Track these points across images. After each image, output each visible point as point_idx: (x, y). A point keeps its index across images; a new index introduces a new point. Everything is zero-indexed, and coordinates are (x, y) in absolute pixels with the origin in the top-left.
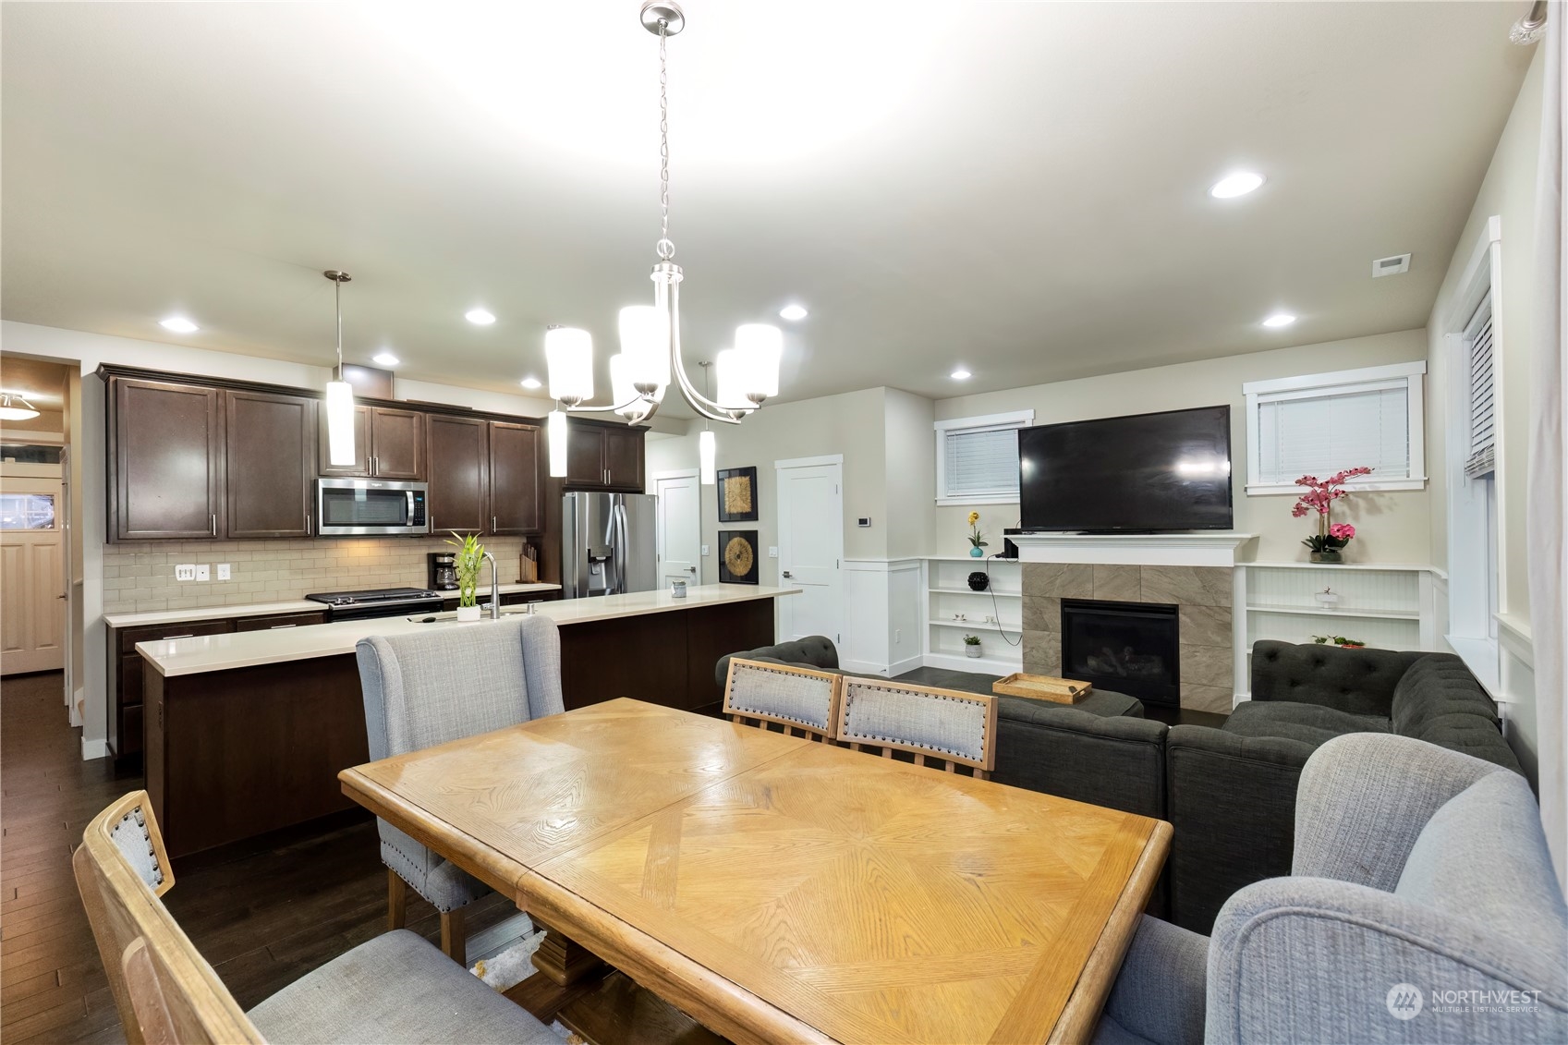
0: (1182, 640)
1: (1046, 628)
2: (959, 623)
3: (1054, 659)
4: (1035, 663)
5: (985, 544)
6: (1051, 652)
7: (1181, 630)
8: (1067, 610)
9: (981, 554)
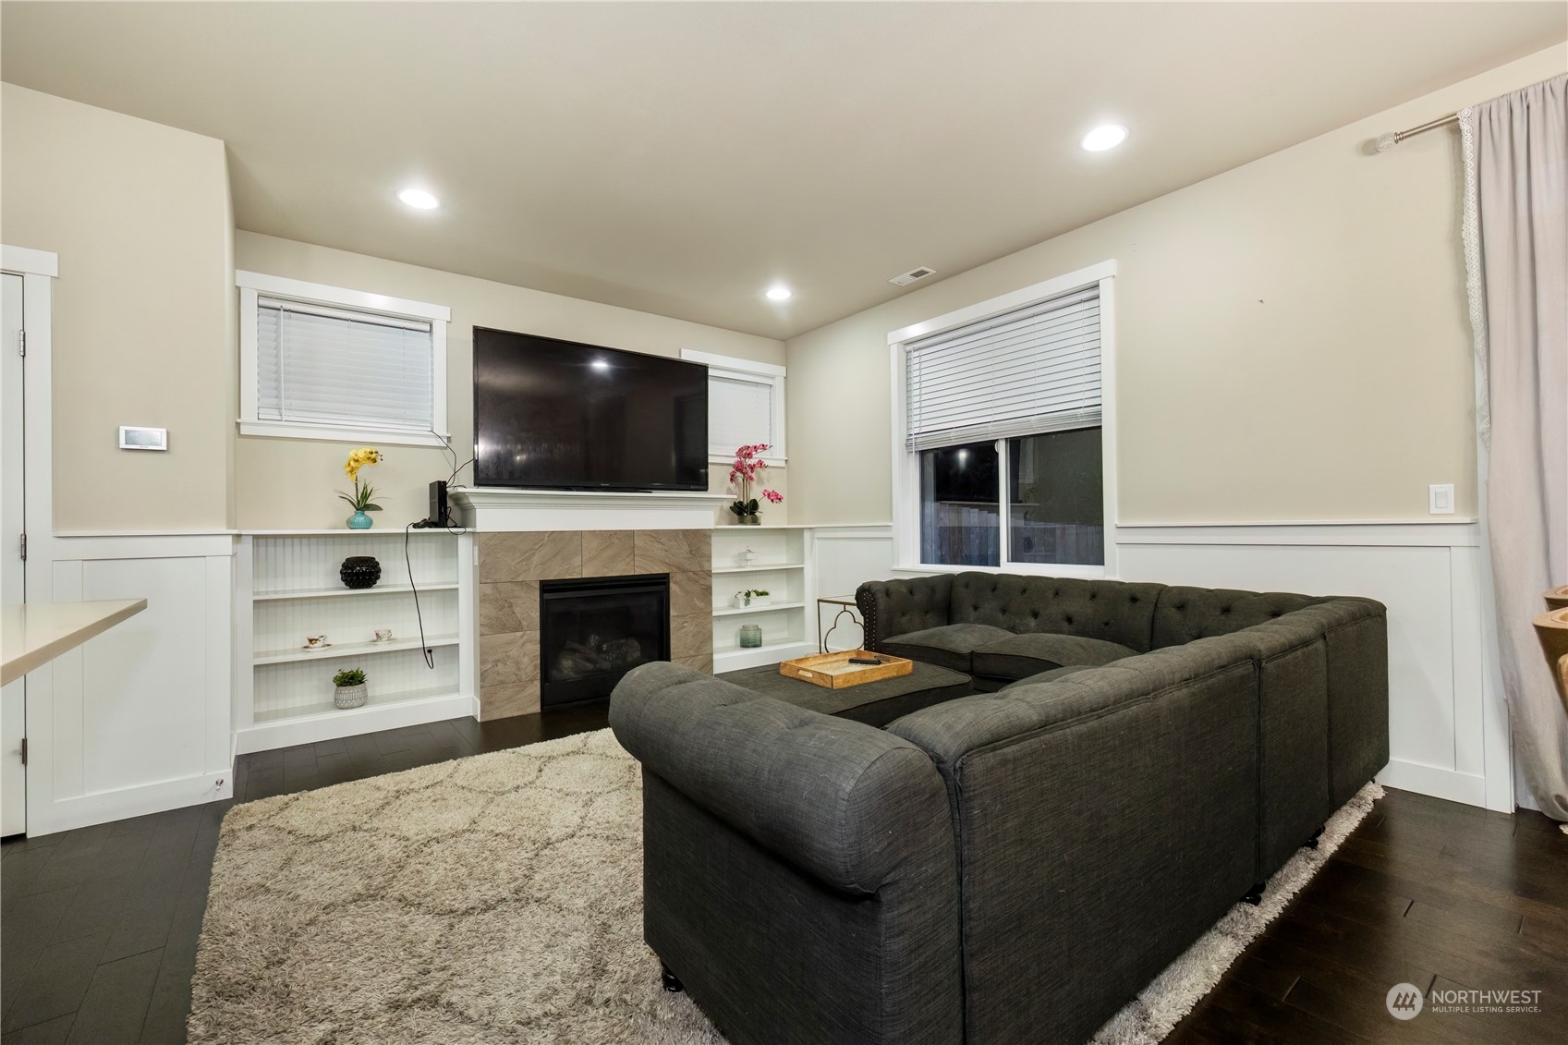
0: (672, 613)
1: (518, 627)
2: (317, 652)
3: (530, 668)
4: (502, 682)
5: (376, 508)
6: (526, 660)
7: (672, 602)
8: (547, 596)
9: (369, 524)
